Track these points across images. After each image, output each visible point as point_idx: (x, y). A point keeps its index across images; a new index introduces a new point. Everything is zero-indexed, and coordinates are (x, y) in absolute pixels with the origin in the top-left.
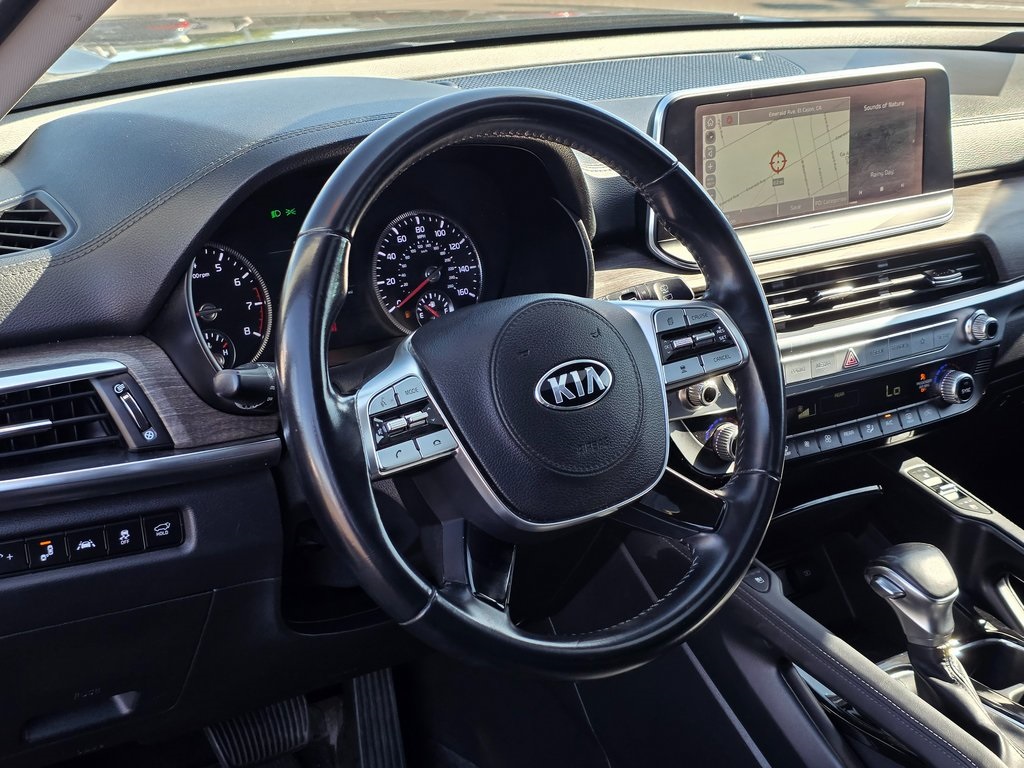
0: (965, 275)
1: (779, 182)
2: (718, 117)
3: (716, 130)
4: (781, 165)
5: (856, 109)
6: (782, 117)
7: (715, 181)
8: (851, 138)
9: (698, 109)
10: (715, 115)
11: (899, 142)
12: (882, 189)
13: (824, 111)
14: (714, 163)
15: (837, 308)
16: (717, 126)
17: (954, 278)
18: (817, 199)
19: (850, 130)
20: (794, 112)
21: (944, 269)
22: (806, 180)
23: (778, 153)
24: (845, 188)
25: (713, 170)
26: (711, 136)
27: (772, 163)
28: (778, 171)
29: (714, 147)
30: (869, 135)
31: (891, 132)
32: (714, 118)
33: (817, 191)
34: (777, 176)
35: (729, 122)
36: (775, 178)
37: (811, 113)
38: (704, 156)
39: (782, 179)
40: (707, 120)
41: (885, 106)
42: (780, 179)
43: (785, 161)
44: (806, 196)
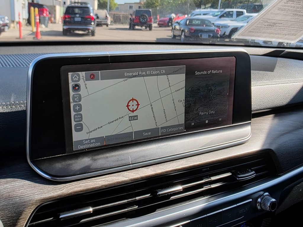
0: (257, 171)
1: (133, 118)
2: (82, 74)
3: (81, 83)
4: (135, 107)
5: (190, 74)
6: (135, 76)
7: (82, 117)
8: (186, 91)
9: (63, 68)
10: (80, 73)
11: (219, 94)
12: (207, 122)
13: (167, 74)
14: (80, 106)
15: (172, 198)
16: (81, 81)
17: (251, 174)
18: (162, 128)
19: (185, 87)
20: (144, 73)
21: (244, 170)
22: (154, 117)
23: (133, 100)
24: (183, 122)
25: (80, 110)
26: (77, 87)
27: (128, 106)
28: (133, 111)
29: (80, 95)
30: (199, 89)
31: (213, 88)
32: (79, 75)
33: (162, 123)
34: (132, 114)
35: (93, 77)
36: (130, 115)
37: (157, 75)
38: (71, 100)
39: (137, 116)
40: (72, 76)
41: (209, 72)
42: (134, 116)
43: (138, 105)
44: (155, 127)
